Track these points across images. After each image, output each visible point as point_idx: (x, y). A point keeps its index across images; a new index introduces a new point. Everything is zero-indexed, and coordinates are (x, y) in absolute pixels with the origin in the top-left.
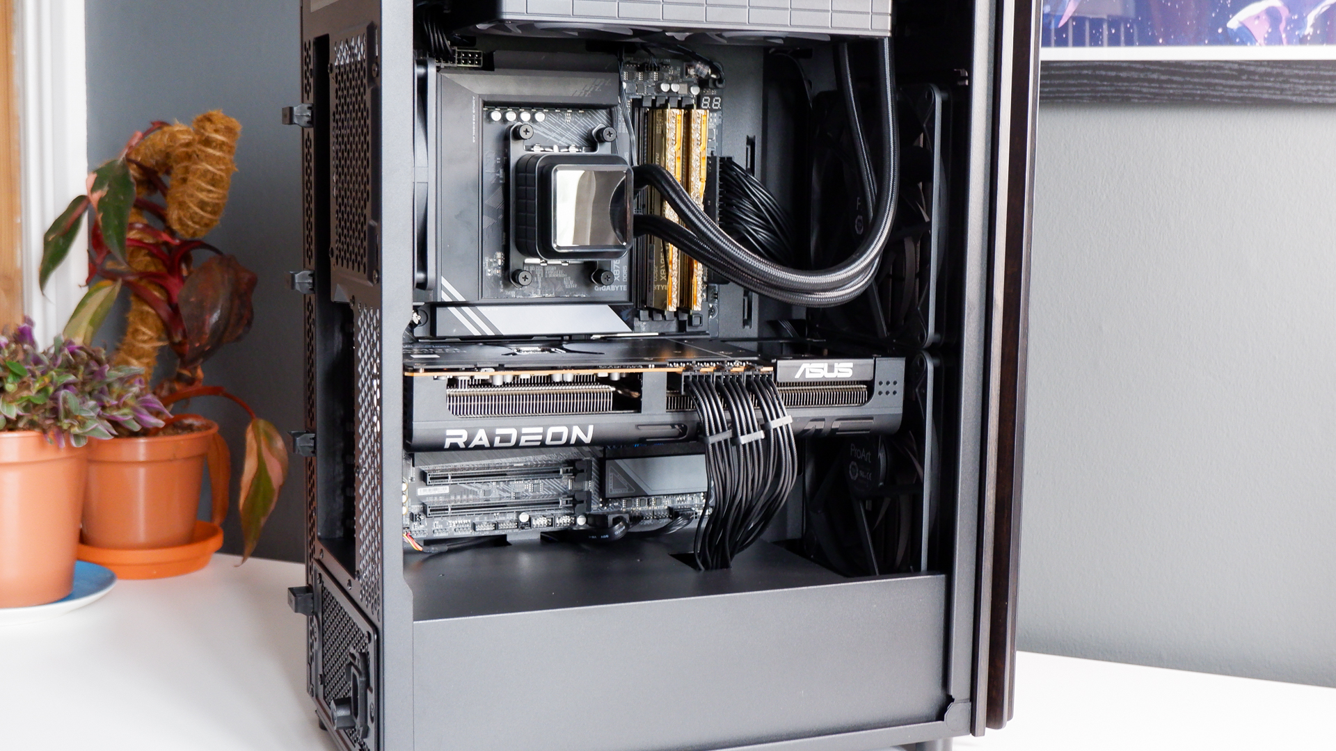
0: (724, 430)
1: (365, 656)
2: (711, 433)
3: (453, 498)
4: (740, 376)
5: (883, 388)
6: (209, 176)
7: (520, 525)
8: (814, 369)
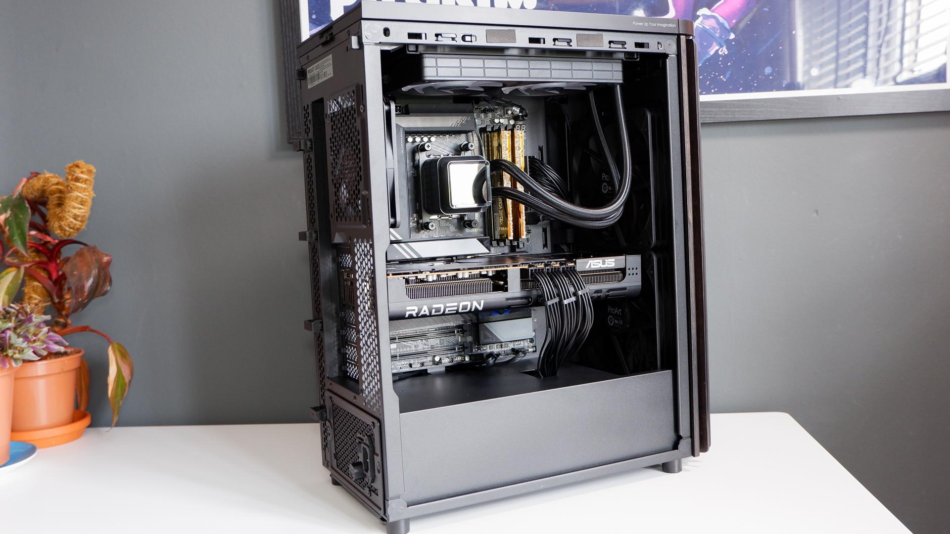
0: (555, 297)
1: (371, 438)
2: (548, 300)
3: (398, 350)
4: (559, 268)
5: (631, 272)
6: (79, 199)
7: (435, 363)
8: (595, 263)
